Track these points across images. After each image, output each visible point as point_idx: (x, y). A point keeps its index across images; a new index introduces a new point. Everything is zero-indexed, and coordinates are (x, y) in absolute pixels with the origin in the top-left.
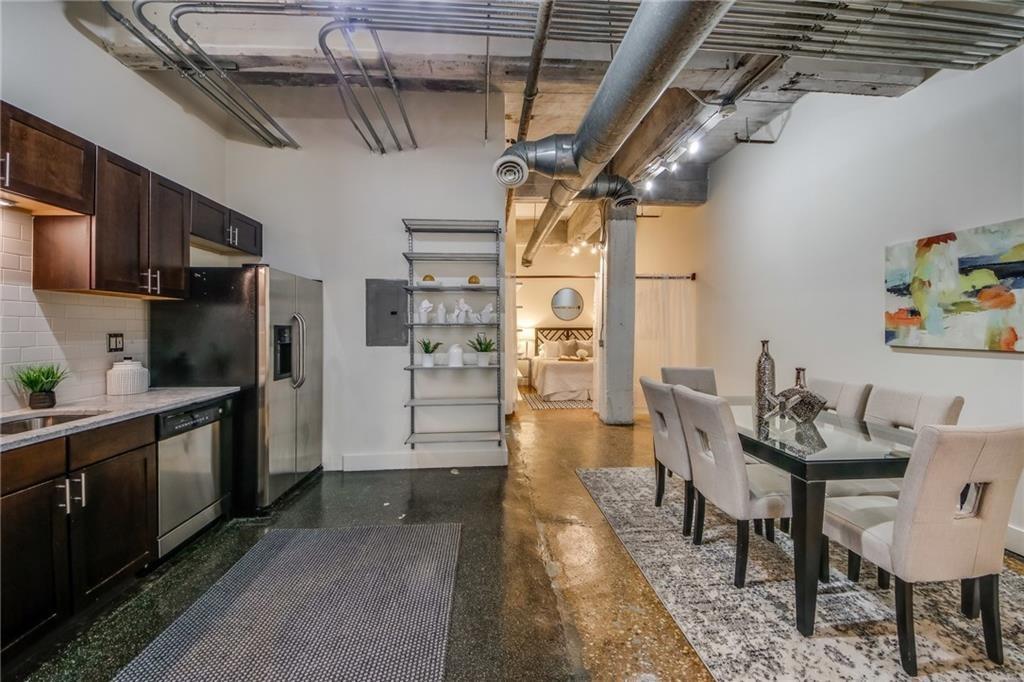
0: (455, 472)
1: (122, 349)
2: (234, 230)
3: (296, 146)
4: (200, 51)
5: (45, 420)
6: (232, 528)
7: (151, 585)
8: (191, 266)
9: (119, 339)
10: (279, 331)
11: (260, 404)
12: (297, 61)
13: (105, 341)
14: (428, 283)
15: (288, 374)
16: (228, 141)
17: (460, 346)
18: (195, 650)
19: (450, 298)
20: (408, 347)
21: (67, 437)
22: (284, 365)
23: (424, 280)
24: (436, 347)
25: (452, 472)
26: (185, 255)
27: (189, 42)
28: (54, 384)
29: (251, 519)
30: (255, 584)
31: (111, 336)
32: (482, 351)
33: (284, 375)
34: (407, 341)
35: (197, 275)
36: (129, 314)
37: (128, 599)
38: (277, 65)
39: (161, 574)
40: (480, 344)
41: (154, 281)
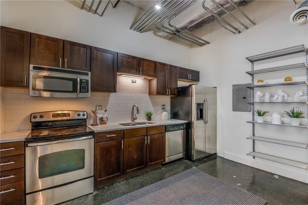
0: (277, 177)
1: (165, 109)
2: (190, 75)
3: (208, 43)
4: (176, 28)
5: (148, 123)
6: (185, 162)
7: (163, 169)
8: (178, 87)
9: (164, 106)
10: (199, 105)
11: (192, 127)
12: (201, 17)
13: (162, 107)
14: (260, 84)
15: (202, 119)
16: (191, 49)
17: (279, 114)
18: (163, 190)
19: (273, 90)
20: (251, 113)
21: (147, 127)
22: (201, 115)
23: (258, 82)
24: (264, 113)
25: (275, 176)
26: (177, 84)
27: (173, 27)
28: (151, 116)
29: (190, 162)
30: (183, 181)
31: (163, 105)
32: (294, 117)
33: (201, 119)
34: (251, 110)
35: (179, 89)
36: (166, 100)
37: (158, 170)
38: (196, 21)
39: (166, 167)
40: (293, 113)
41: (169, 91)
